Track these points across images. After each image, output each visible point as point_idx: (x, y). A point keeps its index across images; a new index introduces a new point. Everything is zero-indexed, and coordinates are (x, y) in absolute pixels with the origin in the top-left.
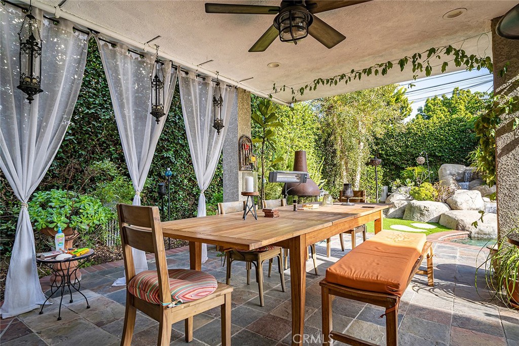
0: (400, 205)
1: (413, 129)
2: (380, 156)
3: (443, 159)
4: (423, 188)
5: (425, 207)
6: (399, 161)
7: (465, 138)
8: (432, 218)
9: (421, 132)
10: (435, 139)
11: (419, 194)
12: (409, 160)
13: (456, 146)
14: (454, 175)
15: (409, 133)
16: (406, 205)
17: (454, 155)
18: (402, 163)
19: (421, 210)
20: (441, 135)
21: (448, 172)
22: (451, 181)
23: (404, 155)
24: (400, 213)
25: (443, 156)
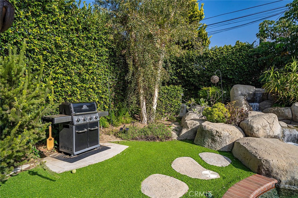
0: (192, 126)
1: (210, 54)
2: (182, 77)
3: (234, 81)
4: (216, 109)
5: (217, 132)
6: (197, 83)
7: (253, 62)
8: (224, 145)
9: (216, 56)
10: (228, 63)
11: (211, 114)
12: (206, 82)
13: (245, 69)
14: (245, 95)
15: (207, 57)
16: (198, 126)
17: (242, 78)
18: (200, 84)
19: (213, 136)
20: (233, 60)
21: (240, 92)
22: (243, 102)
23: (201, 77)
24: (191, 134)
25: (233, 78)
